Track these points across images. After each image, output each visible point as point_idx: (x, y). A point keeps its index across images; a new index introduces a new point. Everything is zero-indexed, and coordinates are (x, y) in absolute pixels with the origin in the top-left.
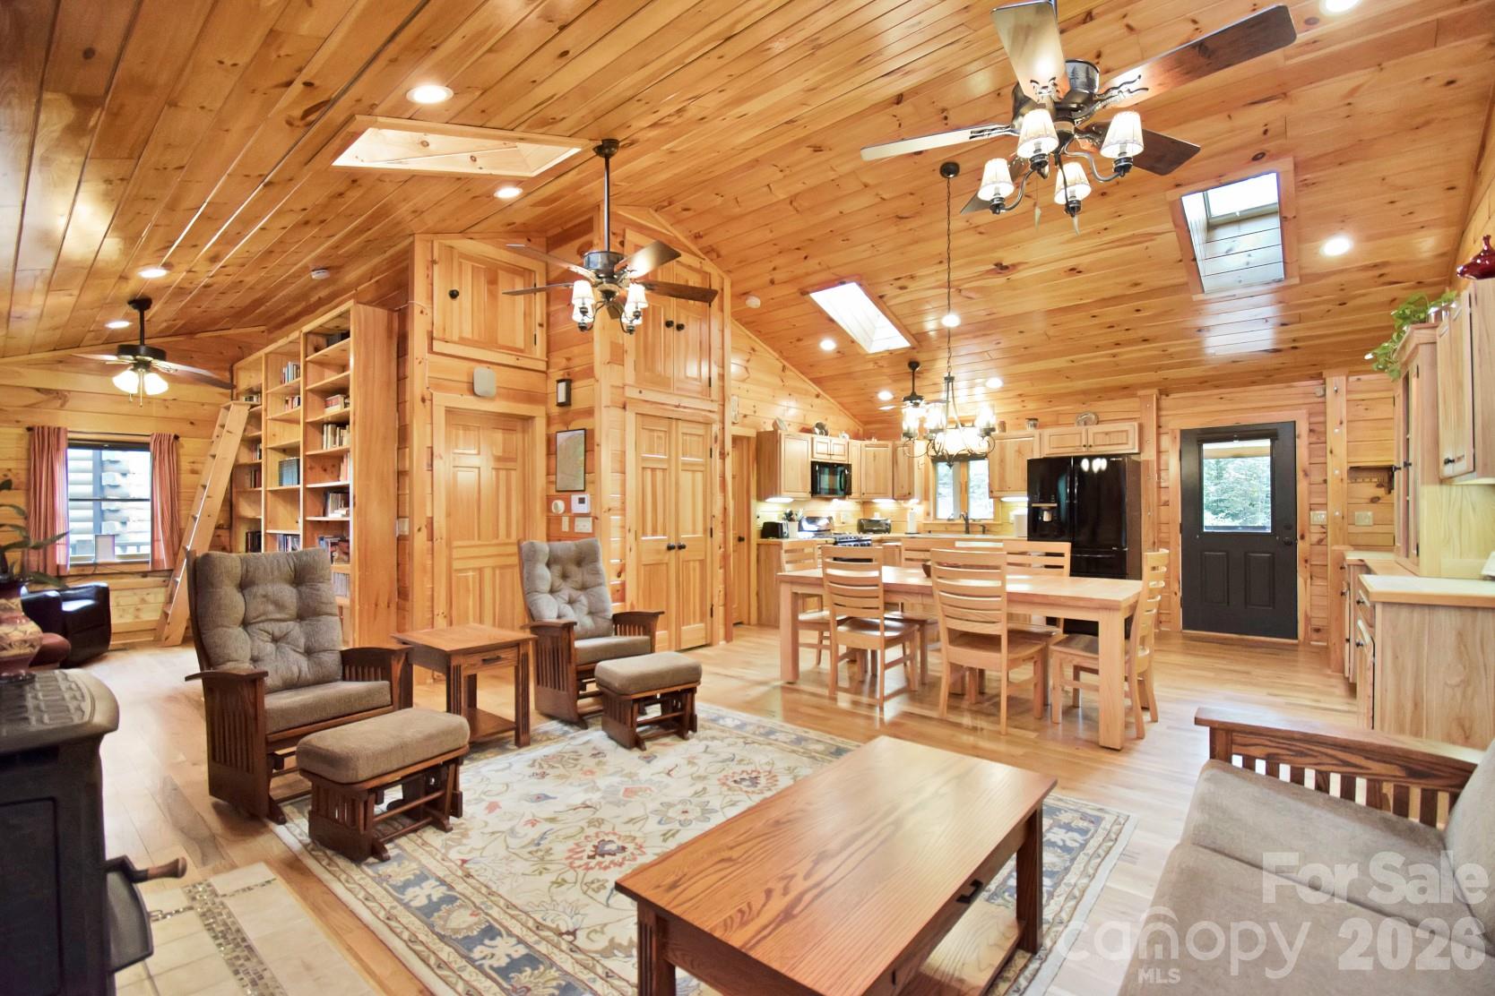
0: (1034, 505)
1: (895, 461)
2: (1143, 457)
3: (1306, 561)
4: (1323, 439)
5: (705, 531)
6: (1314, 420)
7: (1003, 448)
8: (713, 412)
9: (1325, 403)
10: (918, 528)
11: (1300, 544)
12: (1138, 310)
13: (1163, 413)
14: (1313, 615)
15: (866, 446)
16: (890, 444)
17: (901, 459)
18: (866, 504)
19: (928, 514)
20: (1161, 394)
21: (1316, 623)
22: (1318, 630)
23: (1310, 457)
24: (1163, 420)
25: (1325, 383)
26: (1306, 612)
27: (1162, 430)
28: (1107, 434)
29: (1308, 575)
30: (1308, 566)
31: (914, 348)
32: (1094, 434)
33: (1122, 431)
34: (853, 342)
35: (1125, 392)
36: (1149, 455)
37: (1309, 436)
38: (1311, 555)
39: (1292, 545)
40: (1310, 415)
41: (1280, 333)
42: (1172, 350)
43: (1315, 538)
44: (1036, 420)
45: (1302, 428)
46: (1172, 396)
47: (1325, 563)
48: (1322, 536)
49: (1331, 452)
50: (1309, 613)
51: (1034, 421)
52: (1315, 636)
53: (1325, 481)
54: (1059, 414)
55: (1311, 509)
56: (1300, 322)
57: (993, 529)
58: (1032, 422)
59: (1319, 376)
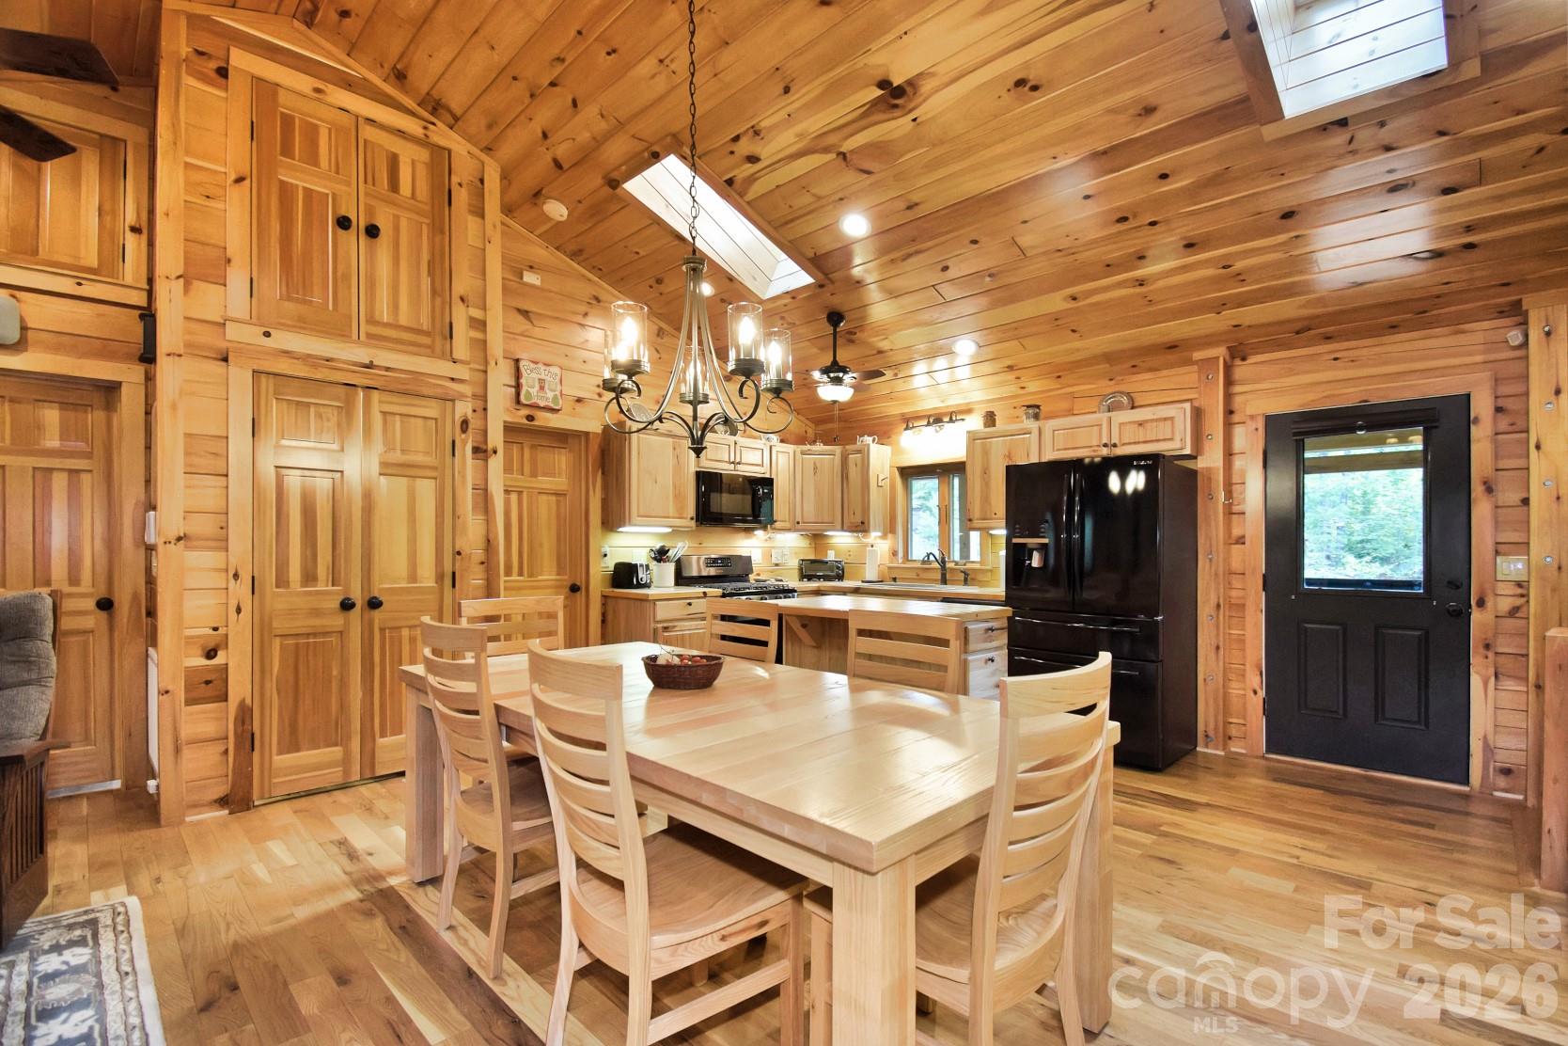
0: (1015, 541)
1: (845, 476)
2: (1201, 464)
3: (1487, 647)
4: (1521, 424)
5: (440, 577)
6: (1504, 390)
7: (986, 453)
8: (461, 381)
9: (1526, 358)
10: (881, 573)
11: (1476, 616)
12: (1164, 176)
13: (1237, 389)
14: (1500, 744)
15: (803, 453)
16: (838, 449)
17: (854, 472)
18: (817, 538)
19: (895, 554)
20: (1233, 357)
21: (1503, 758)
22: (1507, 772)
23: (1497, 457)
24: (1238, 401)
25: (1525, 323)
26: (1485, 737)
27: (1236, 418)
28: (1141, 424)
29: (1492, 671)
30: (1490, 654)
31: (821, 286)
32: (1121, 424)
33: (1165, 419)
34: (731, 279)
35: (1172, 357)
36: (1211, 460)
37: (1495, 421)
38: (1496, 634)
39: (1462, 615)
40: (1497, 381)
41: (1441, 211)
42: (1239, 265)
43: (1505, 604)
44: (1038, 407)
45: (1482, 406)
46: (1252, 359)
47: (1524, 652)
48: (1521, 601)
49: (1538, 447)
50: (1490, 738)
51: (1035, 411)
52: (1502, 781)
53: (1526, 501)
54: (1073, 397)
55: (1497, 553)
56: (1480, 183)
57: (980, 577)
58: (1031, 411)
59: (1516, 313)
